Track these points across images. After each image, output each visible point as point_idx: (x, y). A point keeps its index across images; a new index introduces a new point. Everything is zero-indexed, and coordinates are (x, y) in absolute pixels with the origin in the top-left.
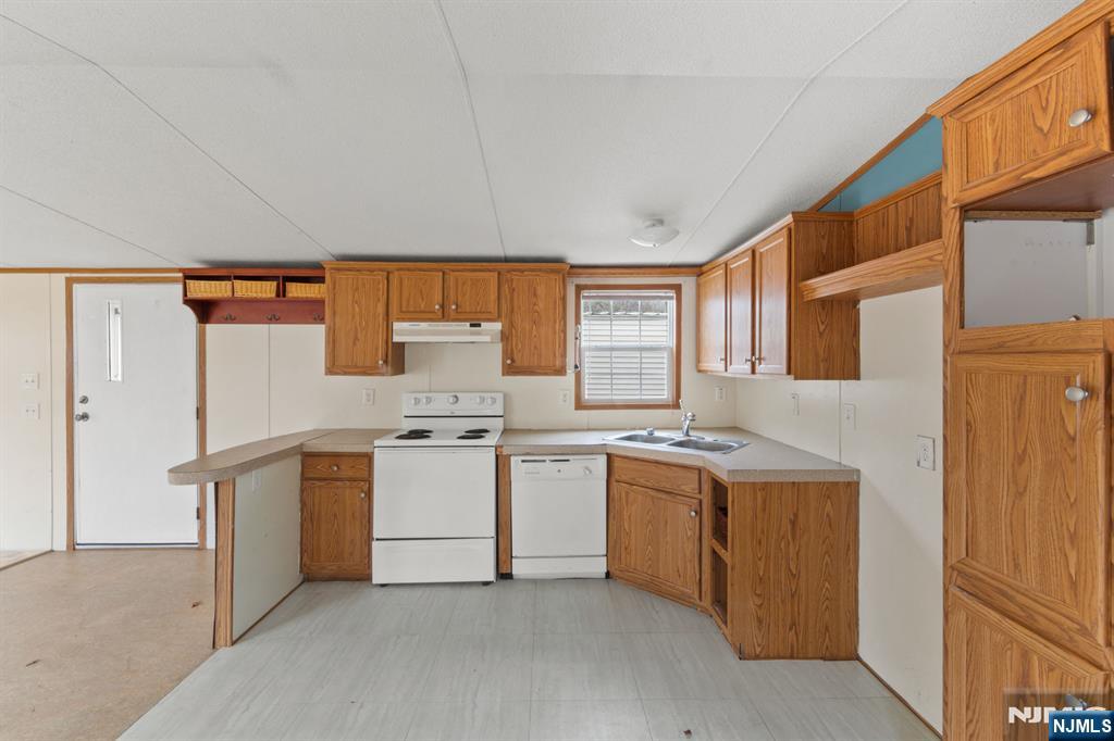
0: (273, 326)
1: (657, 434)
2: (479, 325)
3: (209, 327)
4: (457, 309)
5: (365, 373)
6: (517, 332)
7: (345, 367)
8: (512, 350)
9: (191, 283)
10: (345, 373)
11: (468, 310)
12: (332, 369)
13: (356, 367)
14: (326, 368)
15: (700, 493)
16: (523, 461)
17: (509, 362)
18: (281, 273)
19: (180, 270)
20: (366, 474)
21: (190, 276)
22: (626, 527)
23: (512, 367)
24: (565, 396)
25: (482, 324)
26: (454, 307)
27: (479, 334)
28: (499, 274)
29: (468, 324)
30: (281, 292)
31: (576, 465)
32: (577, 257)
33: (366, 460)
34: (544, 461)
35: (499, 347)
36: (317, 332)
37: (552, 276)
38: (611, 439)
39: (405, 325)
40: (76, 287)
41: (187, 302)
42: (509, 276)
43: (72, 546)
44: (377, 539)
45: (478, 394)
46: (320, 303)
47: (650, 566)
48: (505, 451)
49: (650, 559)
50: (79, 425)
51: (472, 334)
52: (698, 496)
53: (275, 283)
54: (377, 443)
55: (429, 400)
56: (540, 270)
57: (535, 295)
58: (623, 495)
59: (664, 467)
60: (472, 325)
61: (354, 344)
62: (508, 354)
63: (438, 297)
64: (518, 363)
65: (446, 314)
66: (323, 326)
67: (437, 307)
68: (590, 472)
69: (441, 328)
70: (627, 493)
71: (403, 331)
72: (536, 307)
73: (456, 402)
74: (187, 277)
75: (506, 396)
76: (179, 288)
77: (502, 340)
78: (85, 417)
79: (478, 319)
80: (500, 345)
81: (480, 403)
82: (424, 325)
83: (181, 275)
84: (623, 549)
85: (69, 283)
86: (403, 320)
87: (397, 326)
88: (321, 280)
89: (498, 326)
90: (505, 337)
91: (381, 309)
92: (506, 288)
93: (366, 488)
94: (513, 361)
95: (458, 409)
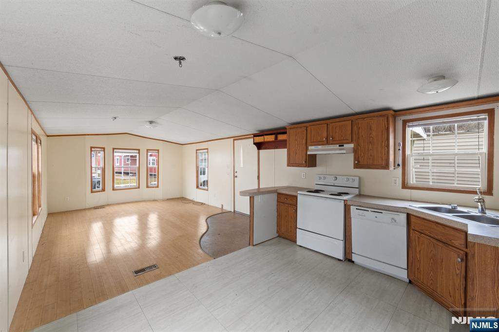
0: (276, 150)
1: (459, 209)
2: (343, 146)
3: (260, 151)
4: (333, 139)
5: (299, 166)
6: (361, 148)
7: (293, 164)
8: (359, 157)
9: (255, 138)
10: (293, 166)
11: (338, 139)
12: (288, 165)
13: (296, 164)
14: (287, 164)
15: (467, 248)
16: (357, 209)
17: (356, 162)
18: (276, 132)
19: (253, 134)
20: (295, 203)
21: (255, 135)
22: (418, 257)
23: (359, 164)
24: (395, 181)
25: (345, 145)
26: (331, 139)
27: (343, 149)
28: (352, 121)
29: (338, 145)
30: (276, 138)
31: (386, 216)
32: (398, 105)
33: (295, 198)
34: (368, 211)
35: (352, 156)
36: (284, 151)
37: (381, 119)
38: (416, 206)
39: (313, 147)
40: (235, 141)
41: (255, 144)
42: (357, 121)
43: (234, 211)
44: (299, 228)
45: (346, 177)
46: (285, 141)
47: (432, 284)
48: (349, 203)
49: (432, 280)
50: (235, 178)
51: (340, 150)
52: (464, 249)
53: (274, 136)
54: (299, 192)
55: (325, 178)
56: (374, 116)
57: (371, 129)
58: (417, 238)
59: (441, 226)
60: (340, 146)
61: (296, 155)
62: (356, 158)
63: (325, 135)
64: (361, 163)
65: (328, 142)
66: (286, 149)
67: (324, 139)
68: (395, 221)
69: (326, 148)
70: (419, 238)
71: (312, 150)
72: (371, 135)
73: (336, 179)
74: (254, 136)
75: (360, 179)
76: (252, 139)
77: (353, 152)
78: (236, 177)
79: (343, 143)
80: (353, 154)
81: (347, 181)
82: (320, 147)
83: (253, 136)
84: (416, 269)
85: (234, 140)
86: (312, 145)
87: (310, 148)
88: (285, 133)
89: (352, 145)
90: (355, 151)
91: (304, 142)
92: (355, 128)
93: (295, 208)
94: (359, 162)
95: (337, 183)
